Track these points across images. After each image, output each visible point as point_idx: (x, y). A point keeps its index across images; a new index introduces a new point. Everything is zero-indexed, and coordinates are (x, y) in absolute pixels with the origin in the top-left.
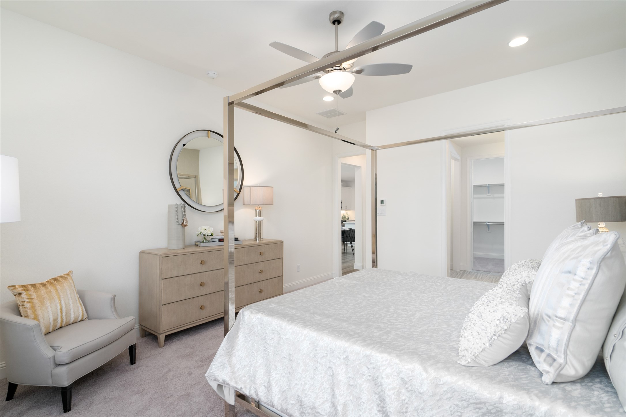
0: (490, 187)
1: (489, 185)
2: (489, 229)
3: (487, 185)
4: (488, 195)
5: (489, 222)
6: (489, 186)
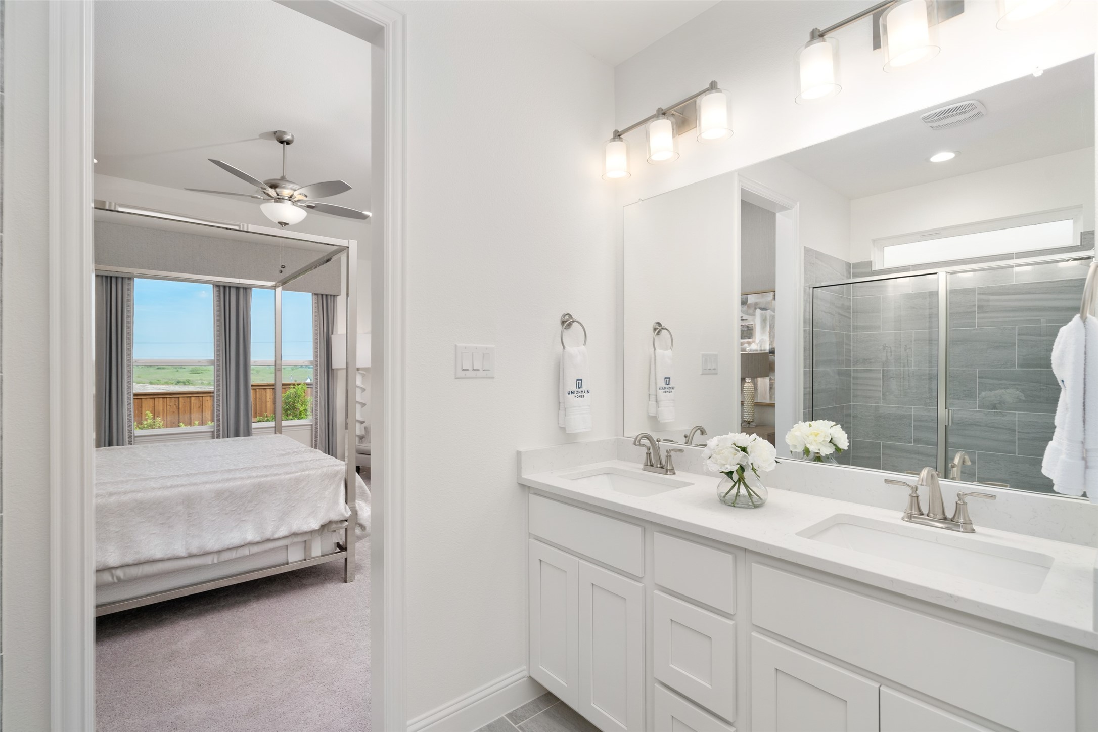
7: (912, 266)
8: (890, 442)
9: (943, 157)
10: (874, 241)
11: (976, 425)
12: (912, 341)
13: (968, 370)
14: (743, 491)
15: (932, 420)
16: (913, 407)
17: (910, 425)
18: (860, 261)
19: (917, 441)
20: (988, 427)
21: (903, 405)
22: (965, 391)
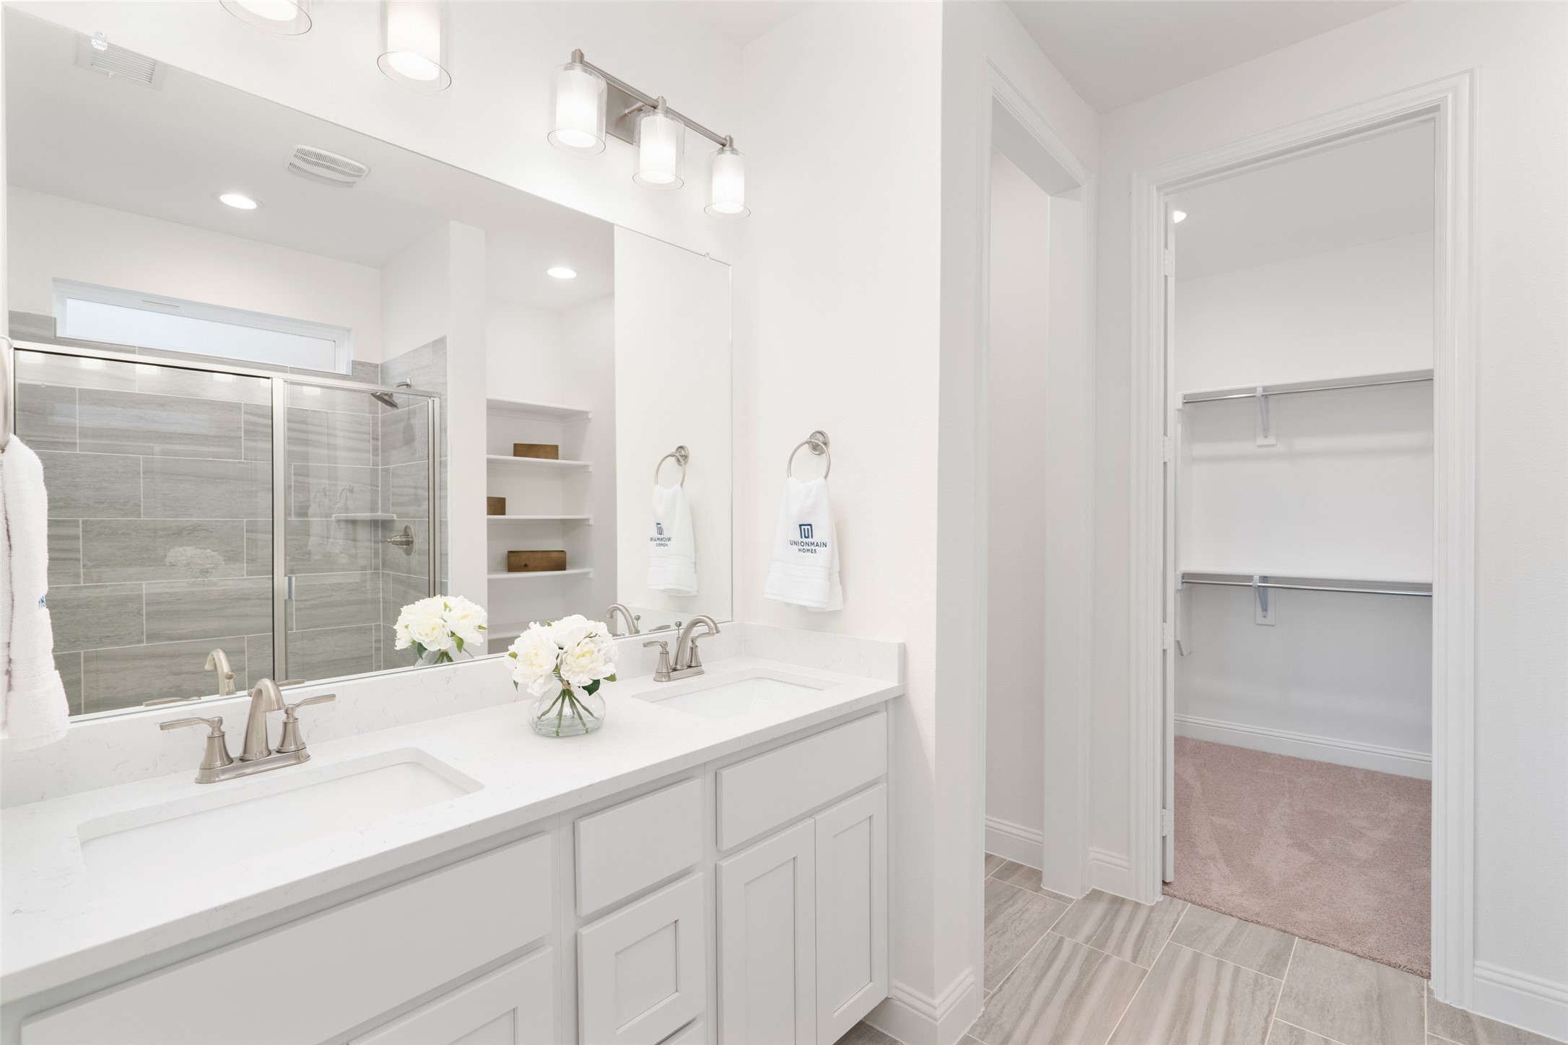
0: (1270, 397)
1: (1265, 389)
2: (1265, 609)
3: (1260, 392)
4: (1261, 441)
5: (1264, 579)
6: (1269, 395)
7: (139, 347)
8: (101, 647)
9: (238, 201)
10: (55, 280)
11: (243, 599)
12: (139, 473)
13: (233, 522)
14: (567, 710)
15: (179, 600)
16: (144, 582)
17: (139, 613)
18: (25, 311)
19: (152, 637)
20: (260, 599)
21: (125, 580)
22: (227, 551)
